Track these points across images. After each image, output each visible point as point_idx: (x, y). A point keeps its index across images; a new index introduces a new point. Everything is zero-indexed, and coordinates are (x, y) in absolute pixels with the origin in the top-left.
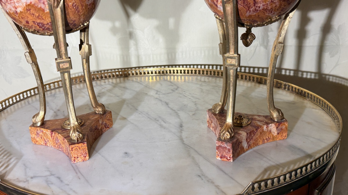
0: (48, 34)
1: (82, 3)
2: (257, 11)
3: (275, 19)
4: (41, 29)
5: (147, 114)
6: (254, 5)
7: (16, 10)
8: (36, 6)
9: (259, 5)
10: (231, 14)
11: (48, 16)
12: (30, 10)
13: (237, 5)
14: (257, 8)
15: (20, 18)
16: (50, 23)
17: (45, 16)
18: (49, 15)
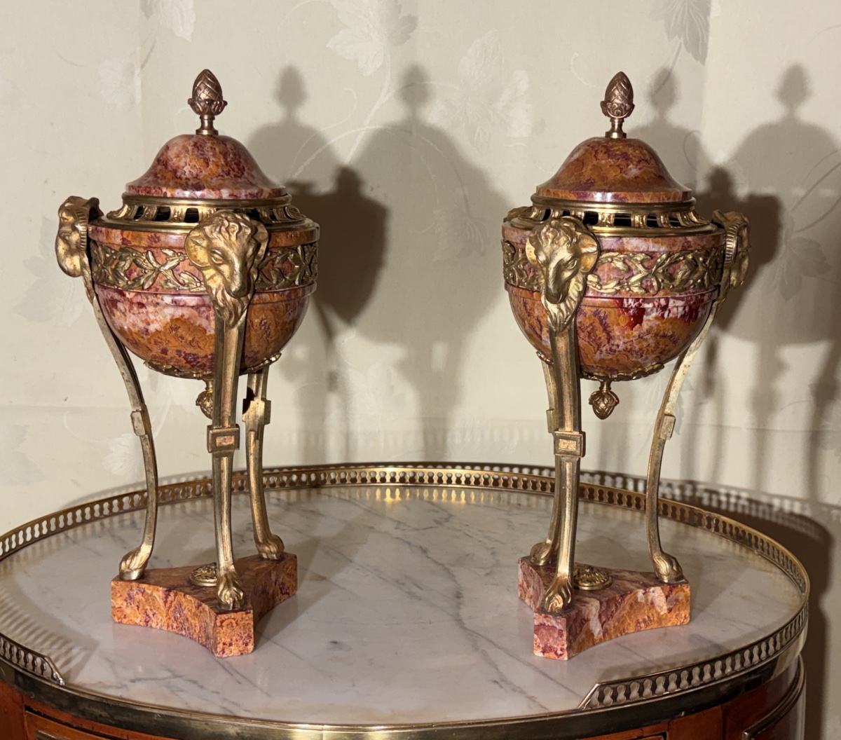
0: (198, 376)
1: (277, 320)
2: (615, 351)
3: (651, 368)
4: (189, 366)
5: (376, 570)
6: (609, 342)
7: (147, 327)
8: (192, 322)
9: (617, 342)
10: (567, 355)
11: (210, 342)
12: (177, 329)
13: (578, 340)
14: (614, 348)
15: (150, 343)
16: (212, 354)
17: (204, 342)
18: (213, 341)
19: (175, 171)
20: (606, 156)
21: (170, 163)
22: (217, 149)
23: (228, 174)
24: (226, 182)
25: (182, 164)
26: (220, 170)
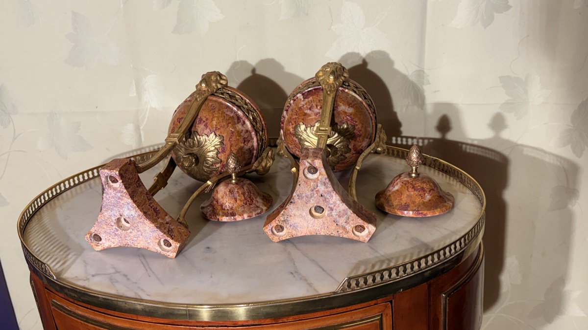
19: (222, 206)
20: (413, 190)
21: (219, 201)
22: (240, 192)
23: (246, 204)
24: (246, 209)
25: (225, 202)
26: (242, 203)
